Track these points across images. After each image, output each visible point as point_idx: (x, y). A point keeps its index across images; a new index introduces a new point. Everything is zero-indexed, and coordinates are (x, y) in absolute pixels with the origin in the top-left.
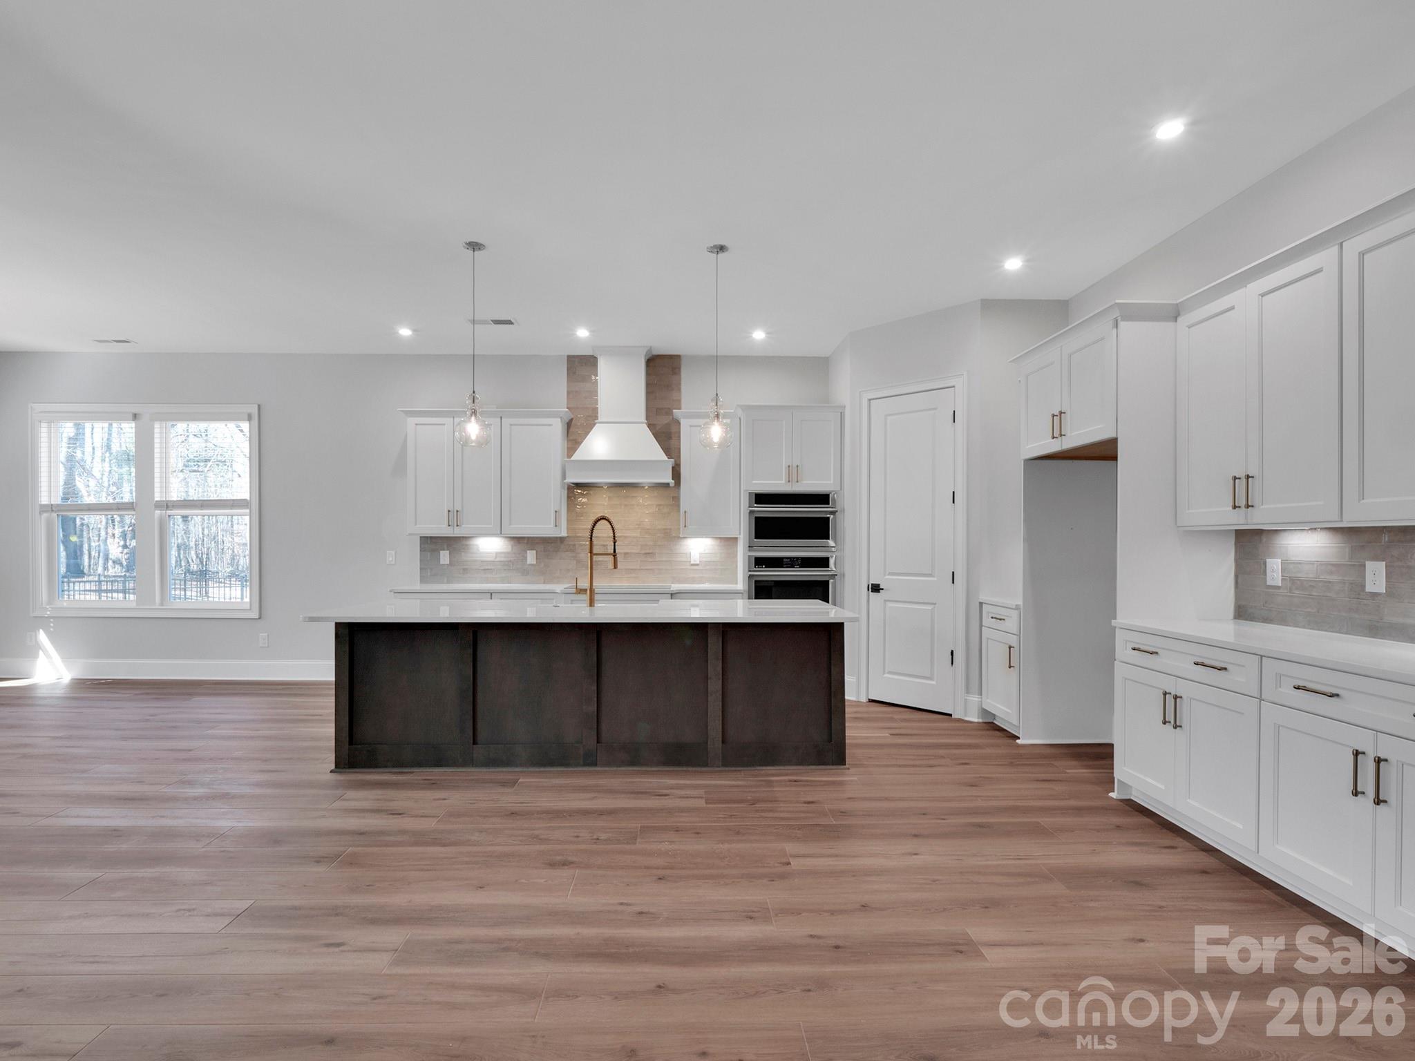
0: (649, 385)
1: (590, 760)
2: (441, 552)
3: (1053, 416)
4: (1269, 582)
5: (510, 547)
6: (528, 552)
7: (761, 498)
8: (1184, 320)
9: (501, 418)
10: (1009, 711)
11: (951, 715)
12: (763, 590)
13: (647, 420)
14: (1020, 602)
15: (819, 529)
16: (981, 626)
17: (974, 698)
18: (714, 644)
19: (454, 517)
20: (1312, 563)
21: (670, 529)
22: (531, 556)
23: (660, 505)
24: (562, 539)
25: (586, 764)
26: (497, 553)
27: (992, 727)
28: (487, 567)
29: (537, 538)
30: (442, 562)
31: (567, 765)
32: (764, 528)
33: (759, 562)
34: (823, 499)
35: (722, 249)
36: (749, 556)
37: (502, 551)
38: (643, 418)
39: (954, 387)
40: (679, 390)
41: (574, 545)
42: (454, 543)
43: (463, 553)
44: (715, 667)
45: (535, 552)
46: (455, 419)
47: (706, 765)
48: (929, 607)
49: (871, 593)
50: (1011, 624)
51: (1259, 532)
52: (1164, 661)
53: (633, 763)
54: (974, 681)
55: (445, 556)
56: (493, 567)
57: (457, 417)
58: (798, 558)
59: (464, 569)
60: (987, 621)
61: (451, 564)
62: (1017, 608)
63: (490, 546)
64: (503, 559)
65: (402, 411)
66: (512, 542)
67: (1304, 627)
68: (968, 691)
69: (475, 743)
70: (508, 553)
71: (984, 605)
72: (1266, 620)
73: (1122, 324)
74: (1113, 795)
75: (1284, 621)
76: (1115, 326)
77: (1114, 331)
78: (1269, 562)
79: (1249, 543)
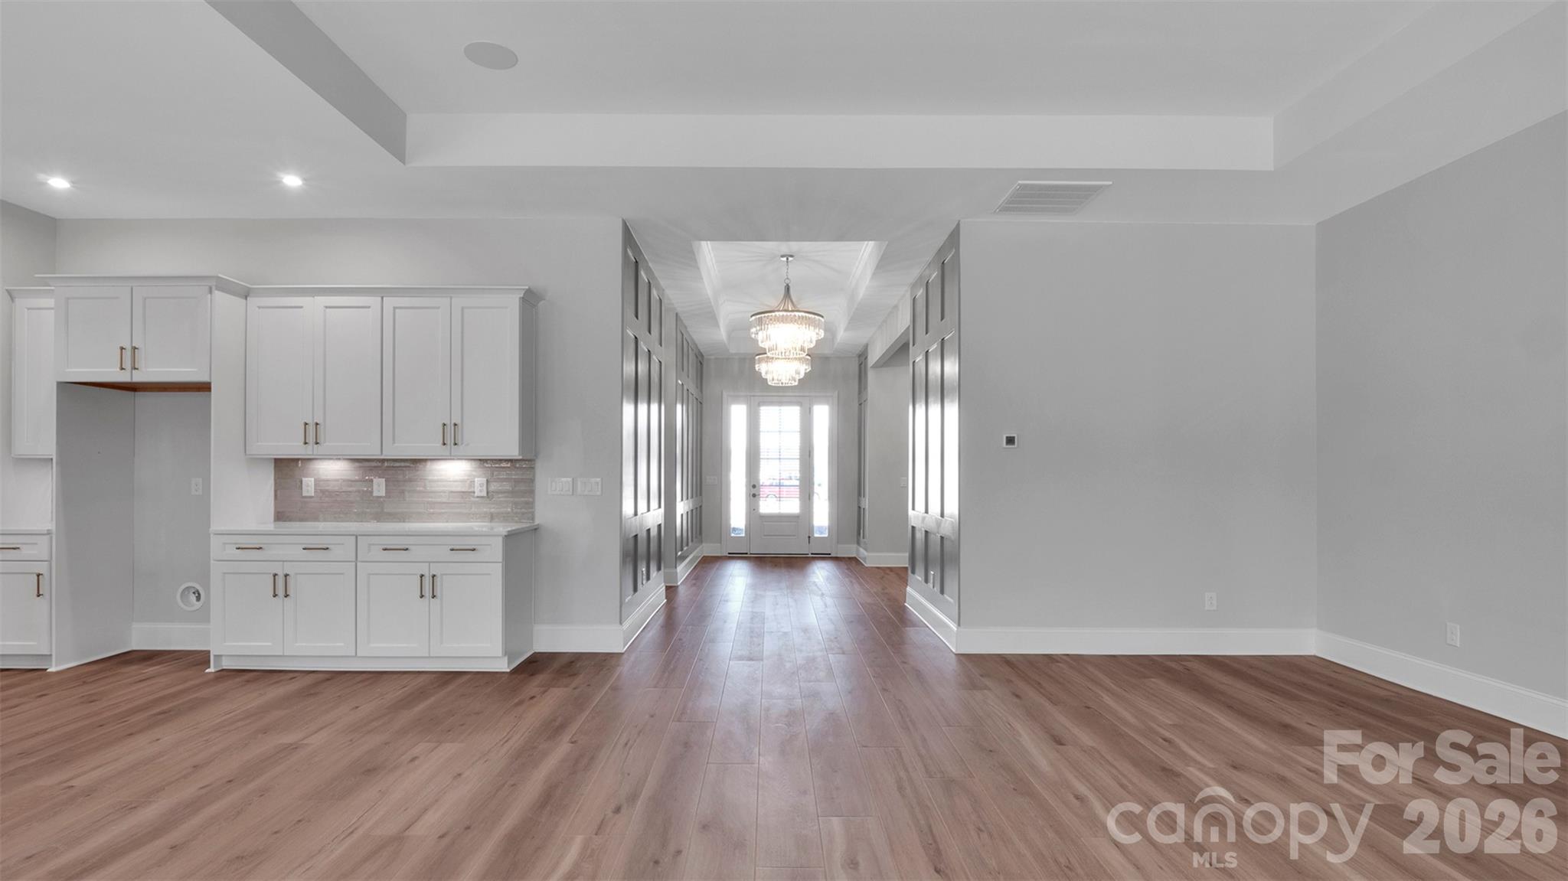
3: (123, 349)
4: (312, 494)
8: (253, 302)
14: (52, 526)
20: (336, 480)
51: (297, 460)
52: (267, 553)
62: (49, 533)
67: (331, 520)
72: (302, 520)
73: (215, 292)
74: (210, 669)
75: (316, 519)
76: (211, 292)
77: (209, 295)
78: (304, 480)
79: (286, 468)
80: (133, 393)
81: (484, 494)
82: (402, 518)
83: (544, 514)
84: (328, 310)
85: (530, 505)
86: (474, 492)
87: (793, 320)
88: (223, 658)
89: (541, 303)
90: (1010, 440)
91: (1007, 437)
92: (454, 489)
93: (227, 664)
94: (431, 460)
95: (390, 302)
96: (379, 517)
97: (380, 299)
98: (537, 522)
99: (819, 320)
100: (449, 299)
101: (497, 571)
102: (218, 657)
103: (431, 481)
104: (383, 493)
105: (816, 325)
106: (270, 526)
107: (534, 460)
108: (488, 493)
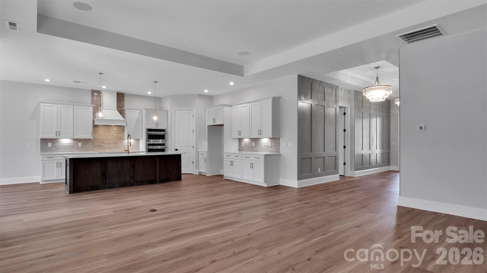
0: (117, 100)
1: (132, 185)
2: (48, 143)
3: (213, 119)
4: (243, 146)
5: (73, 142)
6: (79, 143)
7: (149, 130)
8: (233, 107)
9: (74, 106)
10: (205, 171)
11: (193, 174)
12: (149, 150)
13: (117, 109)
14: (207, 151)
15: (162, 137)
16: (199, 156)
17: (198, 170)
18: (158, 160)
19: (58, 133)
20: (247, 143)
21: (122, 137)
22: (80, 144)
23: (119, 131)
24: (90, 139)
25: (131, 186)
26: (68, 143)
27: (200, 175)
28: (65, 147)
29: (81, 139)
30: (49, 146)
31: (127, 186)
32: (150, 137)
33: (149, 145)
34: (163, 131)
35: (156, 82)
36: (147, 144)
37: (70, 143)
38: (116, 109)
39: (193, 110)
40: (124, 102)
41: (94, 141)
42: (53, 141)
43: (56, 144)
44: (158, 164)
45: (81, 143)
46: (58, 105)
47: (156, 183)
48: (188, 153)
49: (175, 151)
50: (205, 155)
51: (241, 139)
52: (231, 157)
53: (141, 185)
54: (197, 167)
55: (50, 145)
56: (66, 147)
57: (59, 104)
58: (158, 144)
59: (57, 148)
60: (200, 155)
61: (52, 147)
62: (206, 152)
63: (66, 141)
64: (70, 145)
65: (39, 101)
66: (73, 140)
67: (246, 151)
68: (196, 169)
69: (106, 184)
70: (72, 143)
71: (199, 152)
72: (242, 151)
73: (225, 107)
74: (224, 179)
75: (244, 151)
76: (224, 107)
77: (223, 108)
78: (242, 143)
79: (240, 140)
80: (221, 126)
81: (270, 146)
82: (256, 151)
83: (282, 151)
84: (242, 107)
85: (279, 149)
86: (268, 146)
87: (381, 88)
88: (226, 177)
89: (281, 99)
90: (421, 128)
91: (419, 127)
92: (265, 145)
93: (227, 178)
94: (262, 138)
95: (251, 104)
96: (253, 151)
97: (249, 104)
98: (280, 153)
99: (390, 88)
100: (260, 102)
101: (263, 163)
102: (225, 176)
103: (262, 143)
104: (254, 146)
105: (389, 90)
106: (238, 152)
107: (280, 138)
108: (271, 146)
